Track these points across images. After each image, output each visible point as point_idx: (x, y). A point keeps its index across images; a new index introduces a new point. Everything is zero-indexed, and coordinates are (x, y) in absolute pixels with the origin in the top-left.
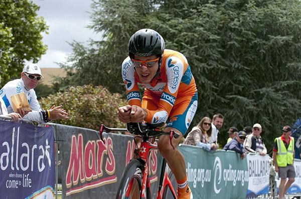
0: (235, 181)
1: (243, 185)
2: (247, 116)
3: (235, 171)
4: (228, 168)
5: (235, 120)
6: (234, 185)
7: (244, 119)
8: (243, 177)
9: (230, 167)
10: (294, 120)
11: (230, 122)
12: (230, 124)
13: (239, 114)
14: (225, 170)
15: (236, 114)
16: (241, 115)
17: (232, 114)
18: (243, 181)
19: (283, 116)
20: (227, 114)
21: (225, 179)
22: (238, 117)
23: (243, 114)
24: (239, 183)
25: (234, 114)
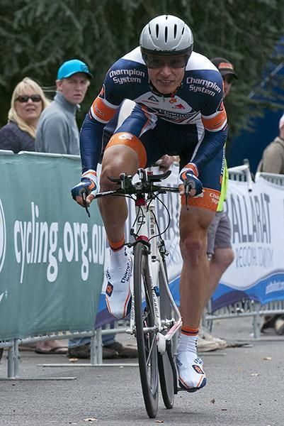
0: (53, 262)
1: (85, 276)
2: (98, 18)
3: (55, 226)
4: (26, 217)
5: (56, 35)
6: (52, 277)
7: (87, 29)
8: (85, 247)
9: (35, 211)
10: (273, 29)
11: (36, 39)
12: (39, 48)
13: (69, 13)
14: (18, 224)
15: (56, 14)
16: (78, 16)
17: (45, 13)
18: (85, 263)
19: (233, 16)
20: (26, 15)
21: (18, 255)
22: (68, 23)
23: (85, 13)
24: (70, 269)
25: (51, 14)
